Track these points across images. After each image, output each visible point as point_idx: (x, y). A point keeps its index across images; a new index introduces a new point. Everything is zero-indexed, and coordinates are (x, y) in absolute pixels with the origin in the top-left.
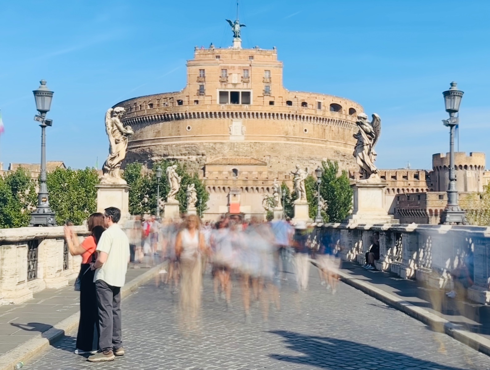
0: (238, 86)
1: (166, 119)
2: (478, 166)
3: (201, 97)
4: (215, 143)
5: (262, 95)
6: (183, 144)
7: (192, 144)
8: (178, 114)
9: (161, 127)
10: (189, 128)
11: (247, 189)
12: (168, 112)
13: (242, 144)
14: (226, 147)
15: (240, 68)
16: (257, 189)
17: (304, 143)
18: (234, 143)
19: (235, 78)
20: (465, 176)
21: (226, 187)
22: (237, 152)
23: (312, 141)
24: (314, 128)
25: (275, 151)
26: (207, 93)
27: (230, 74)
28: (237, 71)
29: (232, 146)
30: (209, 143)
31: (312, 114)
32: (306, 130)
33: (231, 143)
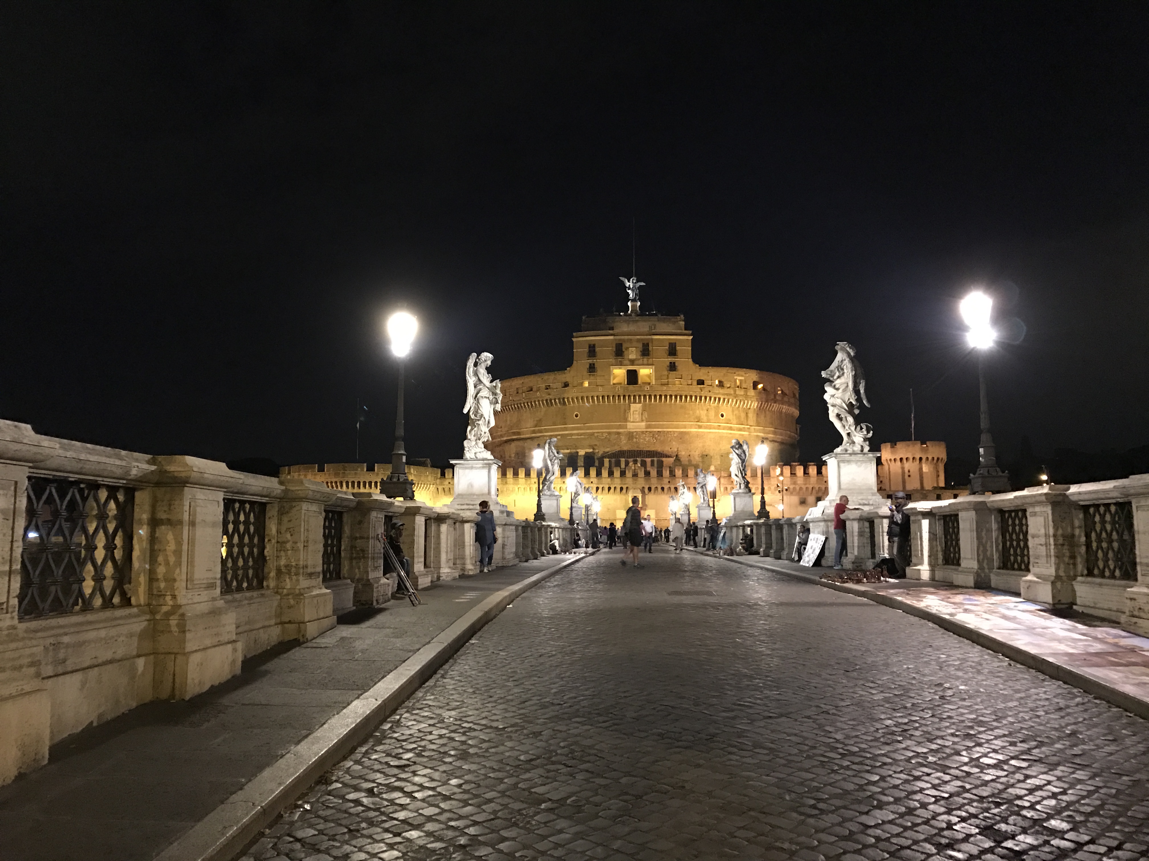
0: (636, 362)
1: (549, 403)
2: (936, 459)
3: (592, 377)
4: (609, 433)
5: (666, 373)
6: (572, 435)
7: (581, 434)
8: (564, 399)
9: (542, 413)
10: (577, 416)
11: (650, 489)
12: (551, 397)
13: (643, 432)
14: (623, 438)
15: (638, 341)
16: (663, 489)
17: (721, 431)
18: (633, 433)
19: (632, 354)
20: (921, 469)
21: (624, 487)
22: (636, 442)
23: (731, 429)
24: (733, 411)
25: (683, 442)
26: (599, 372)
27: (627, 349)
28: (635, 344)
29: (631, 436)
30: (602, 433)
31: (730, 395)
32: (722, 416)
33: (630, 433)
